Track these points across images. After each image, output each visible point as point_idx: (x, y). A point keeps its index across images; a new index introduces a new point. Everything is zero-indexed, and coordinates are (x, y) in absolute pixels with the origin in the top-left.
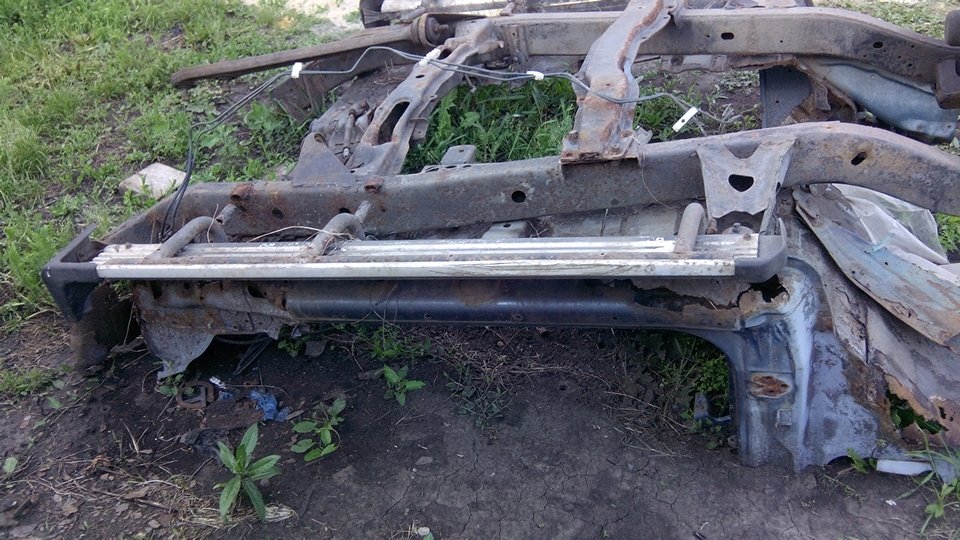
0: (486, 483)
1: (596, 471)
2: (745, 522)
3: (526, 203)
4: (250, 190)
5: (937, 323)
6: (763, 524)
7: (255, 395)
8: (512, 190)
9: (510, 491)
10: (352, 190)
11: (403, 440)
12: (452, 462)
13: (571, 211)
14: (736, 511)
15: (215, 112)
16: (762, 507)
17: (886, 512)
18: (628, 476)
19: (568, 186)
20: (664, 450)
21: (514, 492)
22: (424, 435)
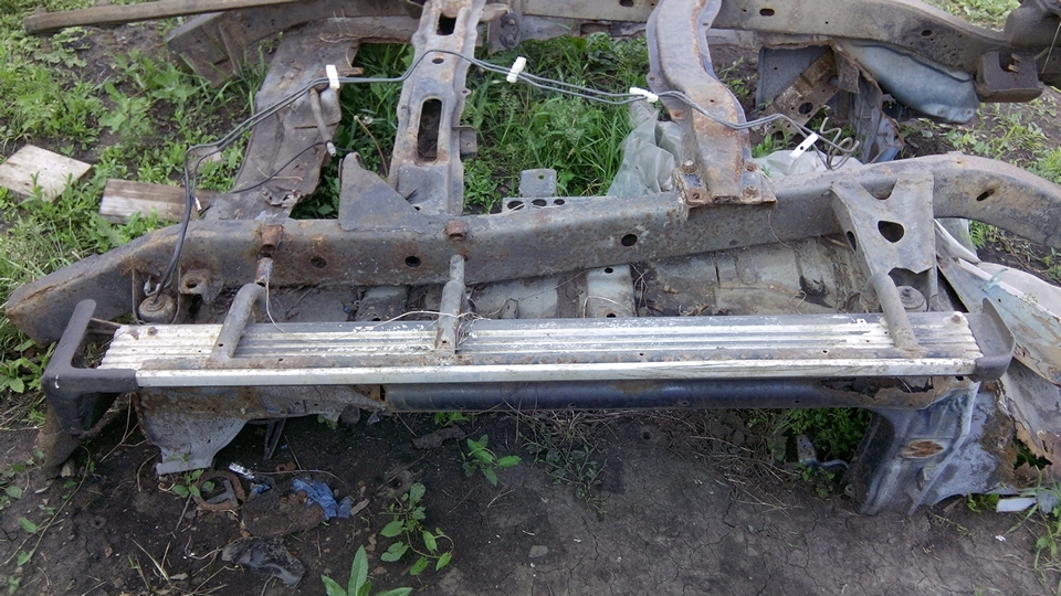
0: (616, 571)
1: (717, 538)
2: (883, 580)
3: (637, 247)
4: (283, 235)
5: (1046, 360)
6: (898, 579)
7: (300, 484)
8: (624, 233)
9: (642, 577)
10: (428, 237)
11: (502, 526)
12: (571, 550)
13: (684, 253)
14: (869, 569)
15: (76, 61)
16: (891, 560)
17: (999, 549)
18: (752, 540)
19: (687, 227)
20: (774, 502)
21: (647, 577)
22: (525, 517)
